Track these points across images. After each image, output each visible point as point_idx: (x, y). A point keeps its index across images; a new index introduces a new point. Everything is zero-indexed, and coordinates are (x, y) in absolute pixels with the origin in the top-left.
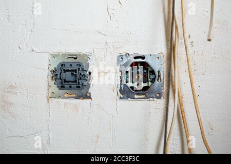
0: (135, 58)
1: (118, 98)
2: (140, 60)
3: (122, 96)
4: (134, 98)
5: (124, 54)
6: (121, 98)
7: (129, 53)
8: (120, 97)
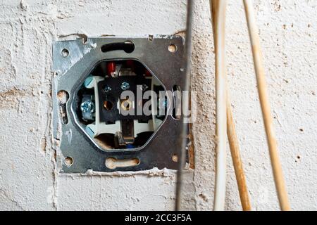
0: (106, 48)
1: (57, 171)
2: (121, 54)
3: (68, 163)
4: (105, 169)
5: (72, 38)
6: (66, 170)
7: (89, 36)
8: (64, 167)
